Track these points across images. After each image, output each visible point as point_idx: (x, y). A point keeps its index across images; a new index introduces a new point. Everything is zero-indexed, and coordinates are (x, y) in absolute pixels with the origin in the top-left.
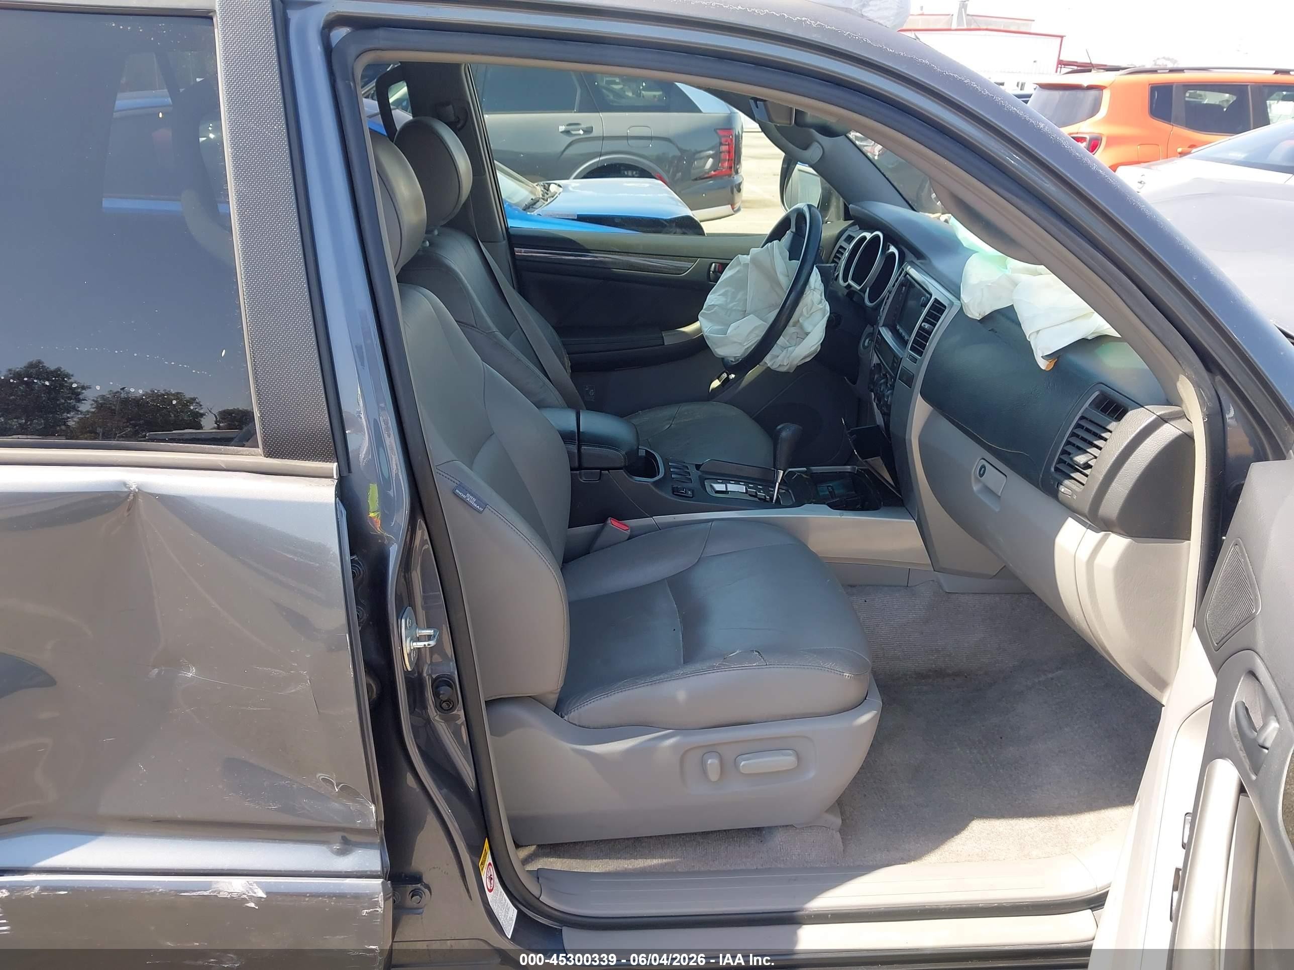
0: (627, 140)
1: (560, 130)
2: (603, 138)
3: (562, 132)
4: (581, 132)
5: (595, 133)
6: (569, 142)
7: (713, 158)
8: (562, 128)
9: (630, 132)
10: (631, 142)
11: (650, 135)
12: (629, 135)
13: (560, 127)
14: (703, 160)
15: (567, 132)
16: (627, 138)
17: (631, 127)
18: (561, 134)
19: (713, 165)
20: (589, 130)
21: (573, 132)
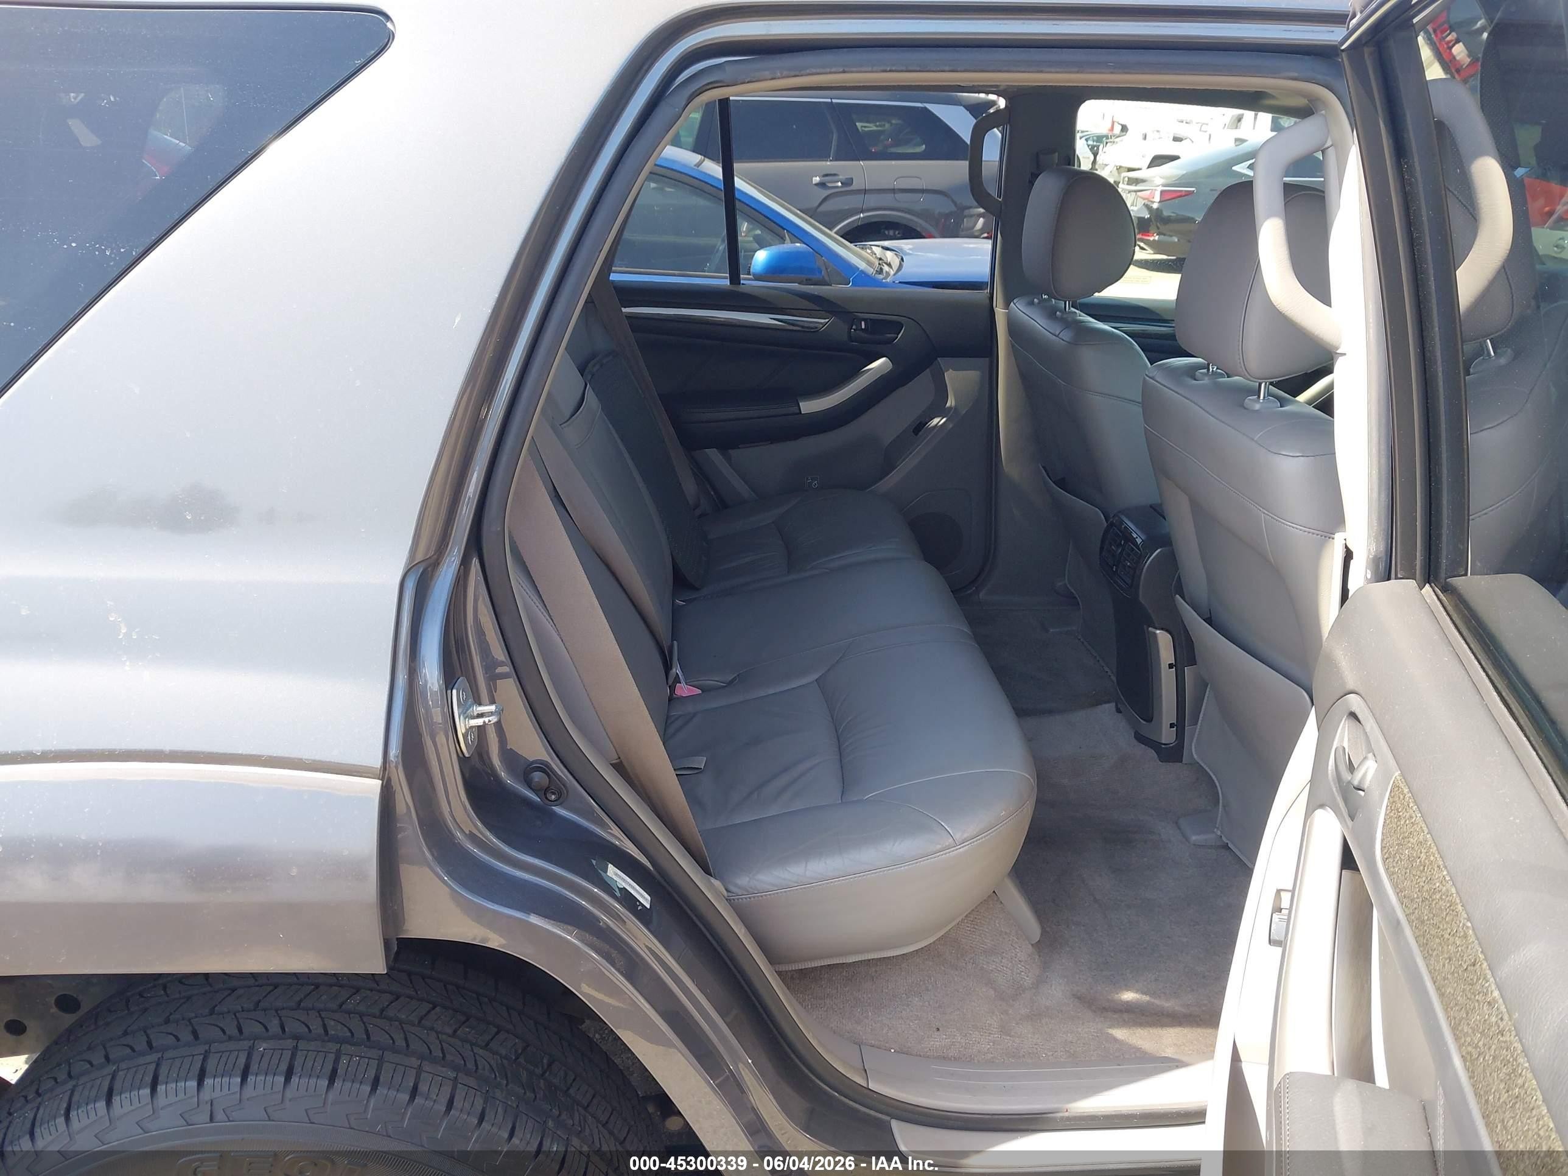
0: (894, 193)
1: (814, 182)
2: (865, 191)
3: (816, 185)
4: (840, 184)
5: (855, 186)
6: (823, 197)
7: (983, 217)
8: (816, 180)
9: (897, 185)
10: (899, 196)
11: (920, 187)
12: (896, 188)
13: (814, 179)
14: (973, 219)
15: (822, 185)
16: (893, 191)
17: (898, 178)
18: (816, 187)
19: (984, 224)
20: (848, 182)
21: (830, 185)
